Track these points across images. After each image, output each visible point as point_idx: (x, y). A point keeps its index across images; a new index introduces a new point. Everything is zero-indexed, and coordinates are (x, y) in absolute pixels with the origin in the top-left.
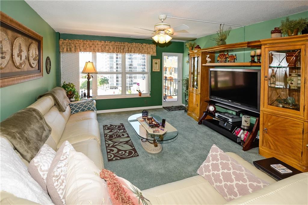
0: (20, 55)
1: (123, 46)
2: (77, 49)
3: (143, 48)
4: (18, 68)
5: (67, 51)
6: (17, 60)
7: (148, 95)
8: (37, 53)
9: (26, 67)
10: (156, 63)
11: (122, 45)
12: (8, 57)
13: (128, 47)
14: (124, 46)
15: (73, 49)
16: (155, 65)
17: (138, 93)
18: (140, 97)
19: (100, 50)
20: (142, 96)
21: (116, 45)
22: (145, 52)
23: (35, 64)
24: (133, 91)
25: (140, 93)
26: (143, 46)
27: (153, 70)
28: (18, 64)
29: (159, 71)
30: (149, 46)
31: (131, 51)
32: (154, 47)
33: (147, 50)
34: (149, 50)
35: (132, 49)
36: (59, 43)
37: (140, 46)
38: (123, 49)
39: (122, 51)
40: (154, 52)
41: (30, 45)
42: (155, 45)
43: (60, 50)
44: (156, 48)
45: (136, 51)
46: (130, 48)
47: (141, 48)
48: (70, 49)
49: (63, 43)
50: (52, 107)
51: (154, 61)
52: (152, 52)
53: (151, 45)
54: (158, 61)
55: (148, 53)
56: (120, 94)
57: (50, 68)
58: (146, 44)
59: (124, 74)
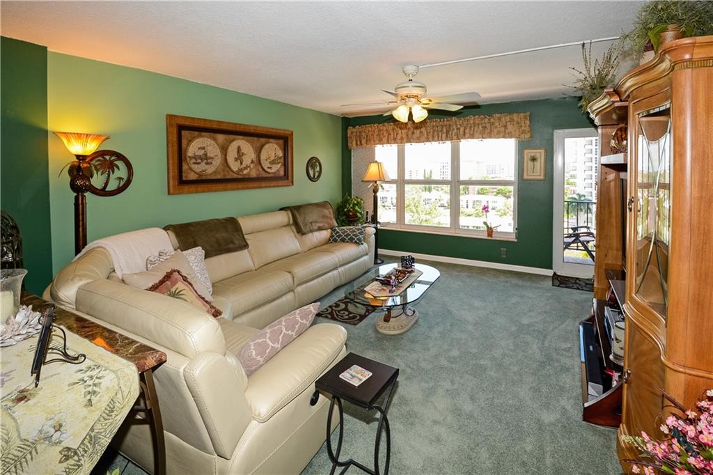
0: (239, 160)
1: (446, 126)
2: (371, 141)
3: (493, 124)
5: (357, 144)
6: (236, 166)
7: (513, 238)
8: (280, 153)
10: (534, 159)
11: (445, 123)
13: (459, 126)
14: (450, 125)
15: (364, 141)
16: (530, 163)
17: (485, 228)
18: (490, 238)
20: (495, 237)
21: (433, 126)
22: (498, 133)
23: (276, 169)
24: (471, 223)
25: (490, 231)
26: (492, 120)
27: (526, 177)
28: (236, 169)
29: (542, 177)
30: (508, 118)
31: (464, 134)
32: (525, 117)
33: (503, 129)
34: (510, 127)
35: (467, 131)
36: (347, 133)
37: (486, 120)
38: (447, 132)
39: (444, 136)
40: (523, 132)
41: (262, 146)
42: (528, 114)
43: (349, 144)
44: (530, 120)
45: (476, 135)
46: (462, 129)
47: (488, 125)
48: (361, 142)
49: (352, 133)
50: (288, 225)
51: (528, 153)
52: (517, 133)
53: (515, 116)
54: (540, 154)
55: (507, 135)
56: (449, 226)
57: (320, 172)
58: (501, 113)
59: (456, 184)
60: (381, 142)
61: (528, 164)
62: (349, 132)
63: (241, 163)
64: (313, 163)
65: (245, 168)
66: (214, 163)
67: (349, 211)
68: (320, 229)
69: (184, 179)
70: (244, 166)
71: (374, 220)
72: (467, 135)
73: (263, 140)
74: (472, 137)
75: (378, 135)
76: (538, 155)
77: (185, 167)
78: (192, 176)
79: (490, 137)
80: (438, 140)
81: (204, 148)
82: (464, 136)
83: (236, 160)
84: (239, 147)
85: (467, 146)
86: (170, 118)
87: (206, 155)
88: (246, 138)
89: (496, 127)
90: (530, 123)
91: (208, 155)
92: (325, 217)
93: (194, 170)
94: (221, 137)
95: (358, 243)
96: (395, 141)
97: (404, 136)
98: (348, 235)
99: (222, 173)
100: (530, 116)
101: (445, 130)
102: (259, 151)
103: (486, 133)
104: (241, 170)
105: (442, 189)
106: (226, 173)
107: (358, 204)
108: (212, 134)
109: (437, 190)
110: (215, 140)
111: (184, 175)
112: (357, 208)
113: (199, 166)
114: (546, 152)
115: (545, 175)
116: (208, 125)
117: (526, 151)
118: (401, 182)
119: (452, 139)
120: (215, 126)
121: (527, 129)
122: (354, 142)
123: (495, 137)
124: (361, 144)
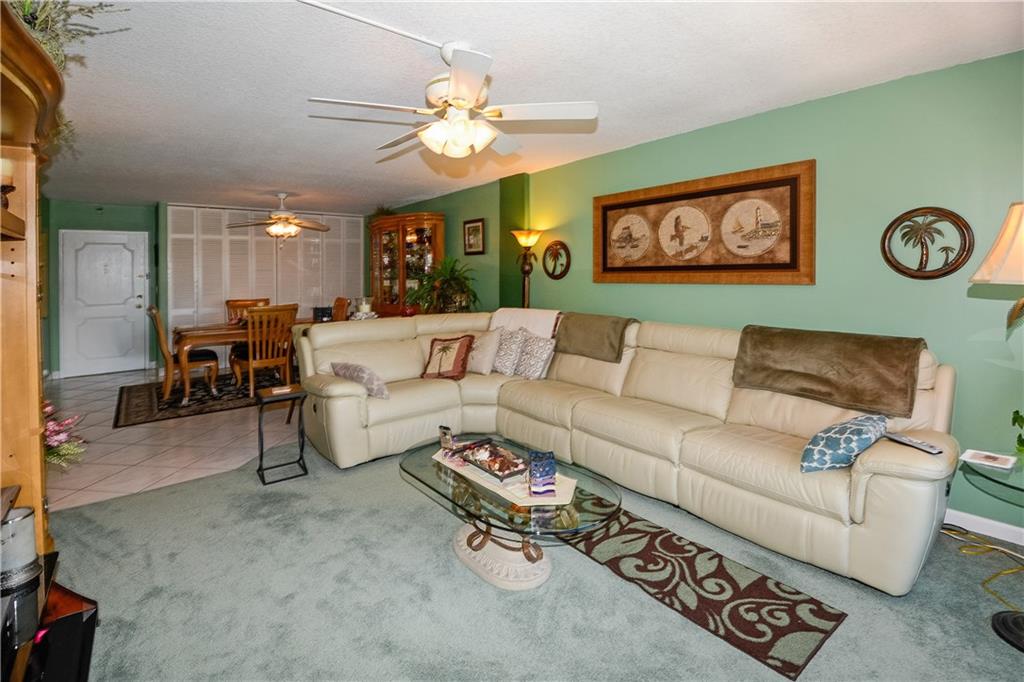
4: (673, 259)
9: (709, 257)
12: (645, 244)
28: (671, 253)
41: (725, 209)
63: (681, 243)
65: (687, 251)
66: (641, 246)
69: (609, 266)
70: (684, 248)
73: (728, 197)
77: (610, 253)
78: (618, 263)
81: (628, 228)
83: (673, 238)
84: (678, 218)
86: (595, 200)
87: (630, 235)
88: (693, 201)
91: (634, 236)
93: (620, 255)
94: (651, 209)
99: (654, 259)
102: (717, 219)
104: (680, 254)
106: (660, 259)
108: (641, 208)
111: (609, 261)
113: (624, 251)
116: (634, 198)
120: (642, 197)
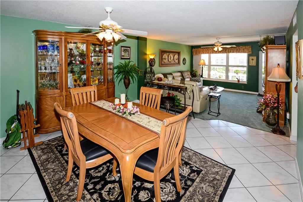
0: (170, 59)
2: (200, 53)
3: (240, 49)
4: (170, 62)
5: (195, 54)
6: (170, 60)
7: (246, 83)
8: (178, 57)
9: (173, 62)
10: (253, 60)
12: (167, 60)
15: (198, 53)
16: (252, 61)
17: (237, 80)
18: (238, 83)
19: (211, 53)
20: (240, 83)
23: (177, 61)
24: (232, 80)
25: (239, 81)
26: (239, 48)
27: (250, 65)
28: (170, 61)
29: (255, 65)
30: (245, 47)
31: (231, 51)
32: (250, 47)
33: (243, 50)
34: (245, 50)
35: (232, 51)
36: (192, 51)
37: (238, 48)
38: (225, 51)
39: (224, 52)
40: (249, 51)
41: (174, 55)
42: (251, 46)
43: (193, 54)
44: (252, 48)
45: (234, 52)
46: (230, 50)
47: (238, 49)
48: (197, 53)
49: (194, 51)
50: (180, 76)
51: (251, 58)
52: (247, 52)
53: (247, 47)
54: (255, 58)
55: (244, 52)
56: (225, 79)
57: (186, 62)
58: (242, 46)
59: (227, 67)
60: (203, 53)
61: (251, 61)
62: (193, 50)
64: (184, 59)
67: (194, 74)
68: (188, 78)
71: (202, 76)
72: (232, 52)
73: (175, 54)
74: (233, 52)
75: (203, 51)
76: (254, 58)
78: (163, 63)
79: (239, 53)
80: (222, 53)
81: (165, 56)
82: (231, 52)
85: (231, 55)
86: (160, 50)
88: (172, 53)
89: (241, 50)
90: (252, 49)
92: (188, 75)
94: (168, 54)
95: (199, 82)
96: (208, 53)
97: (211, 52)
98: (196, 80)
100: (252, 47)
101: (224, 50)
103: (238, 51)
105: (216, 70)
107: (196, 72)
109: (214, 70)
110: (167, 54)
112: (196, 73)
113: (164, 61)
114: (257, 57)
115: (256, 64)
117: (250, 57)
118: (210, 66)
119: (227, 53)
120: (167, 51)
121: (251, 51)
122: (195, 53)
123: (240, 53)
124: (197, 54)
